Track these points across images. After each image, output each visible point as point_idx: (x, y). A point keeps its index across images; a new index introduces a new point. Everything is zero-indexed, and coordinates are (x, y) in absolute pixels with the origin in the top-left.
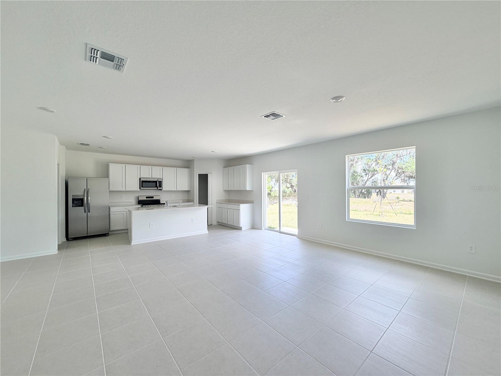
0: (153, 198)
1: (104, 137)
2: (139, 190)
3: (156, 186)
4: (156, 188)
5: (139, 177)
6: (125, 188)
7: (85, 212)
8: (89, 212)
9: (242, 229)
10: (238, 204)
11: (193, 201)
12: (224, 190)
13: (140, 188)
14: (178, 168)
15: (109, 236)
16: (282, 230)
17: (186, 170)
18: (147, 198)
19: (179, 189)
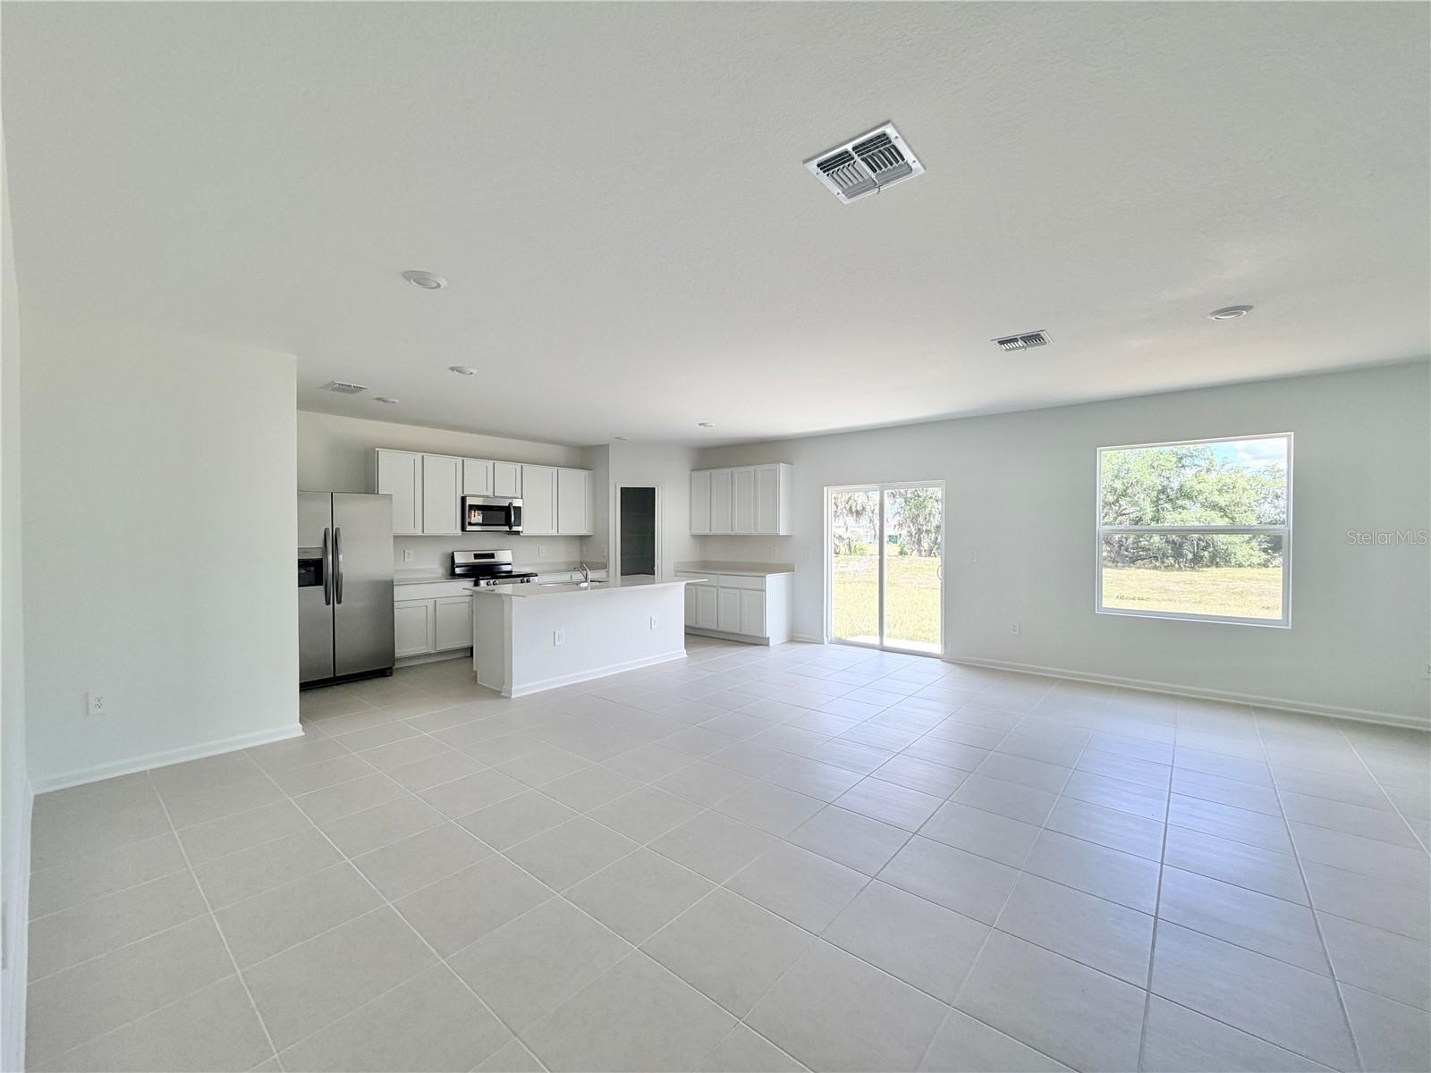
0: (494, 557)
1: (452, 369)
2: (459, 531)
3: (508, 523)
4: (507, 528)
5: (460, 494)
6: (421, 529)
7: (328, 603)
8: (339, 602)
9: (771, 645)
10: (762, 574)
11: (604, 566)
12: (694, 536)
13: (463, 529)
14: (561, 470)
15: (394, 675)
16: (888, 643)
17: (581, 475)
18: (477, 556)
19: (564, 531)
